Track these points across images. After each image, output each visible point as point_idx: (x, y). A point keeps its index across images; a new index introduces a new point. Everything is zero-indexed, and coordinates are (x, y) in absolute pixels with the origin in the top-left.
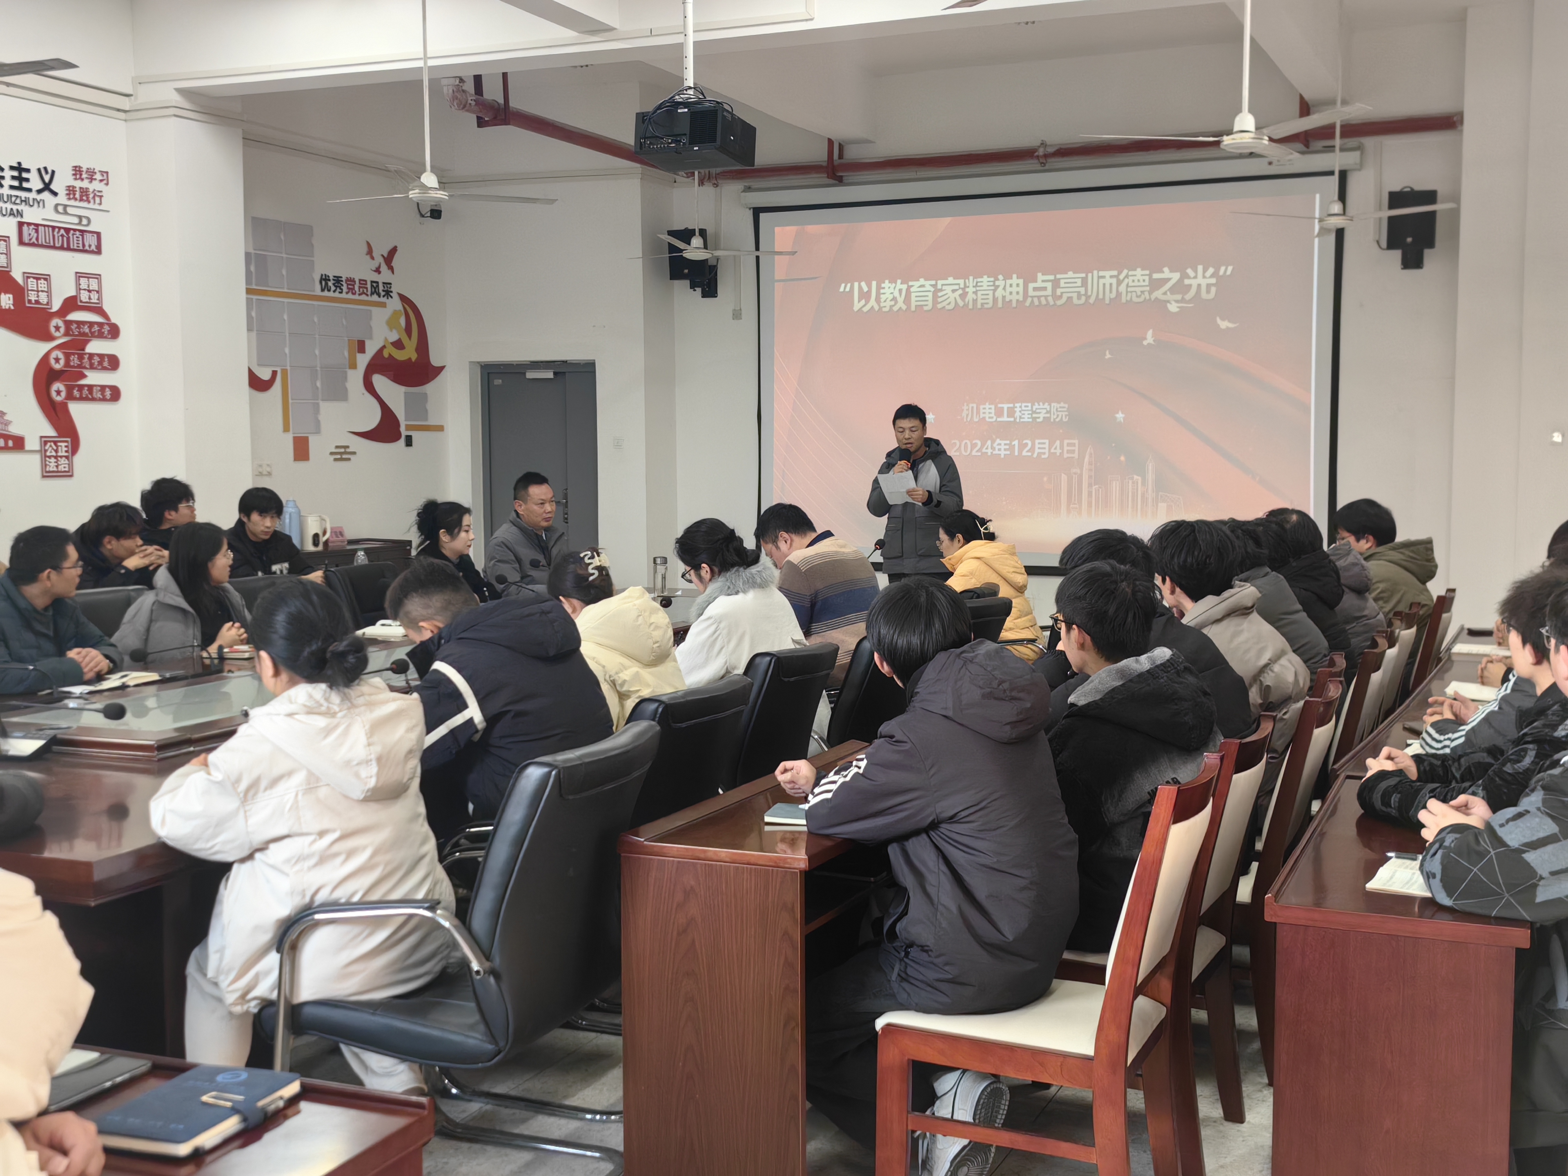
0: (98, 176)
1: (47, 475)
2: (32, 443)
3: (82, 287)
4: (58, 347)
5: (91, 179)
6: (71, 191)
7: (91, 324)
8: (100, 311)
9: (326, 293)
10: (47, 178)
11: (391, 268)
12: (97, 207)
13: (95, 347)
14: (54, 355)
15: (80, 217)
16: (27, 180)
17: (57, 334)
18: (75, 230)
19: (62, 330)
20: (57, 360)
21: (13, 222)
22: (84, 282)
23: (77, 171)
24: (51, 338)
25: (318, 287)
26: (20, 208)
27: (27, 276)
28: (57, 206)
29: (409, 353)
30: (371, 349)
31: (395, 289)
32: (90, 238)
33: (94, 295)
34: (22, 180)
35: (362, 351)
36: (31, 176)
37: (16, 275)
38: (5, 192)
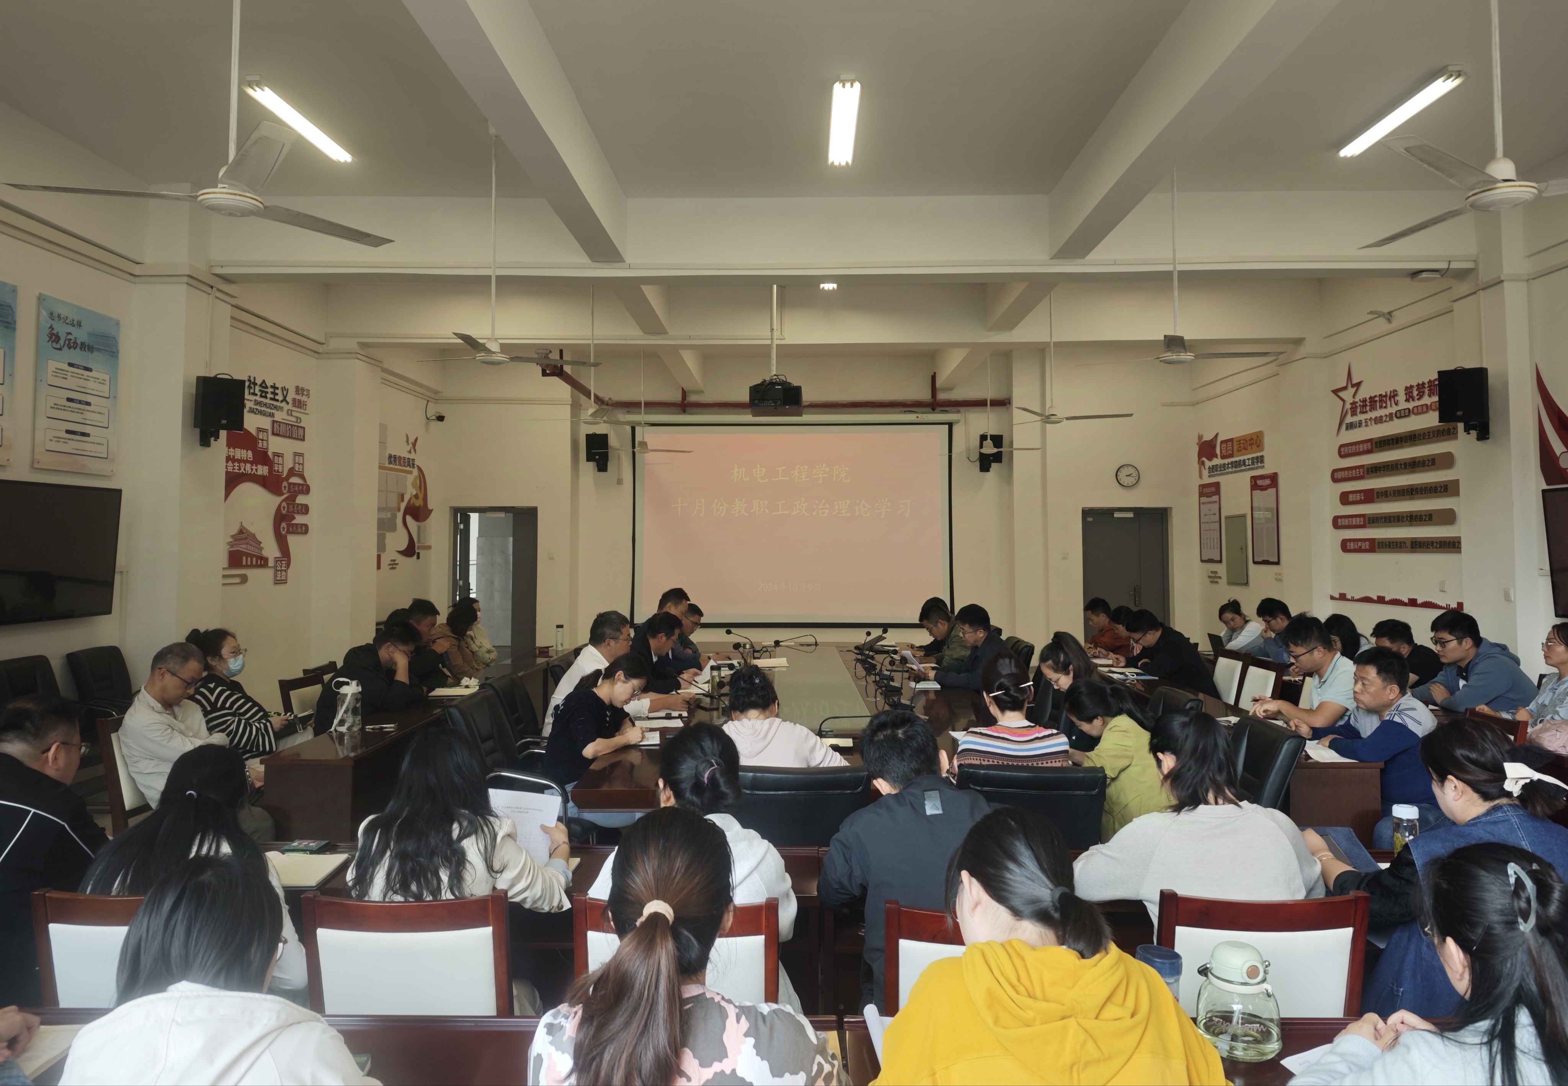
0: (305, 393)
1: (277, 582)
2: (272, 563)
3: (297, 461)
4: (284, 500)
5: (303, 394)
6: (294, 400)
7: (299, 485)
8: (302, 477)
9: (391, 466)
10: (285, 393)
11: (415, 450)
12: (303, 411)
13: (301, 499)
14: (282, 505)
15: (297, 418)
16: (277, 394)
17: (285, 491)
18: (295, 426)
19: (287, 489)
20: (284, 508)
21: (269, 420)
22: (297, 457)
23: (297, 388)
24: (282, 494)
25: (387, 462)
26: (272, 411)
27: (276, 454)
28: (288, 410)
29: (418, 503)
30: (407, 498)
31: (416, 463)
32: (301, 431)
33: (301, 467)
34: (275, 394)
35: (403, 500)
36: (279, 392)
37: (270, 454)
38: (268, 401)
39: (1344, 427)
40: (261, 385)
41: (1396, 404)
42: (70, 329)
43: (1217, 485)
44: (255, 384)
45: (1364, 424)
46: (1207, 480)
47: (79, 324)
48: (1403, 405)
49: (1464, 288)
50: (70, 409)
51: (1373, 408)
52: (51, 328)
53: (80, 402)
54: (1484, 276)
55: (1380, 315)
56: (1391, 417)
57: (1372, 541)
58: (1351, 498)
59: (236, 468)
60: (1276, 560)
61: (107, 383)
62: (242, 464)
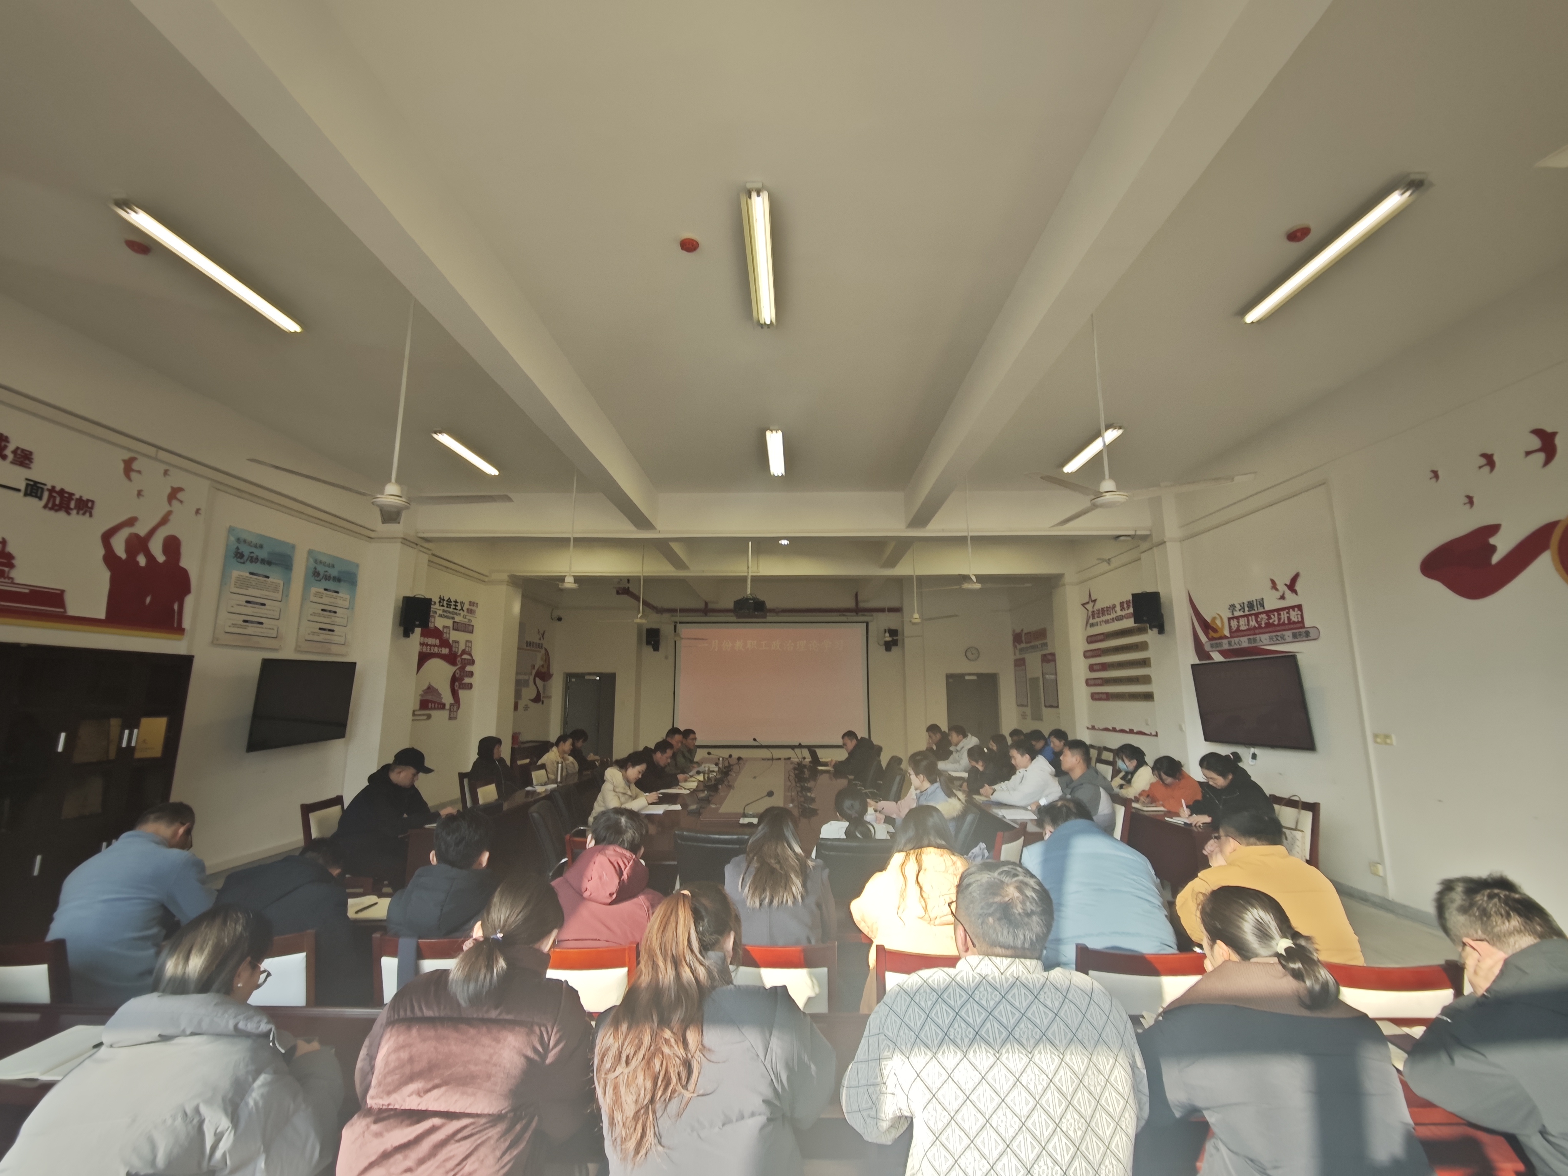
0: (475, 605)
1: (450, 718)
2: (447, 707)
3: (467, 646)
4: (458, 669)
5: (473, 606)
6: (468, 609)
7: (468, 659)
8: (470, 654)
9: (528, 648)
10: (462, 605)
11: (543, 638)
12: (473, 616)
13: (468, 668)
14: (457, 671)
15: (469, 620)
17: (458, 663)
18: (467, 624)
19: (460, 662)
20: (457, 673)
21: (451, 621)
22: (467, 643)
23: (470, 602)
24: (457, 665)
25: (524, 645)
26: (455, 616)
27: (454, 641)
28: (464, 615)
29: (544, 670)
30: (536, 667)
31: (544, 646)
32: (471, 628)
33: (470, 649)
34: (456, 606)
35: (534, 669)
36: (459, 605)
37: (451, 641)
38: (451, 610)
39: (1089, 625)
40: (447, 601)
41: (1116, 612)
42: (327, 569)
43: (1023, 660)
44: (444, 600)
45: (1099, 624)
46: (1018, 657)
47: (333, 566)
48: (1120, 613)
49: (1145, 545)
50: (323, 616)
51: (1103, 615)
52: (315, 568)
53: (330, 611)
54: (1156, 539)
55: (1103, 560)
56: (1113, 620)
57: (1107, 694)
58: (1095, 667)
59: (428, 650)
60: (1056, 705)
61: (349, 599)
62: (432, 648)
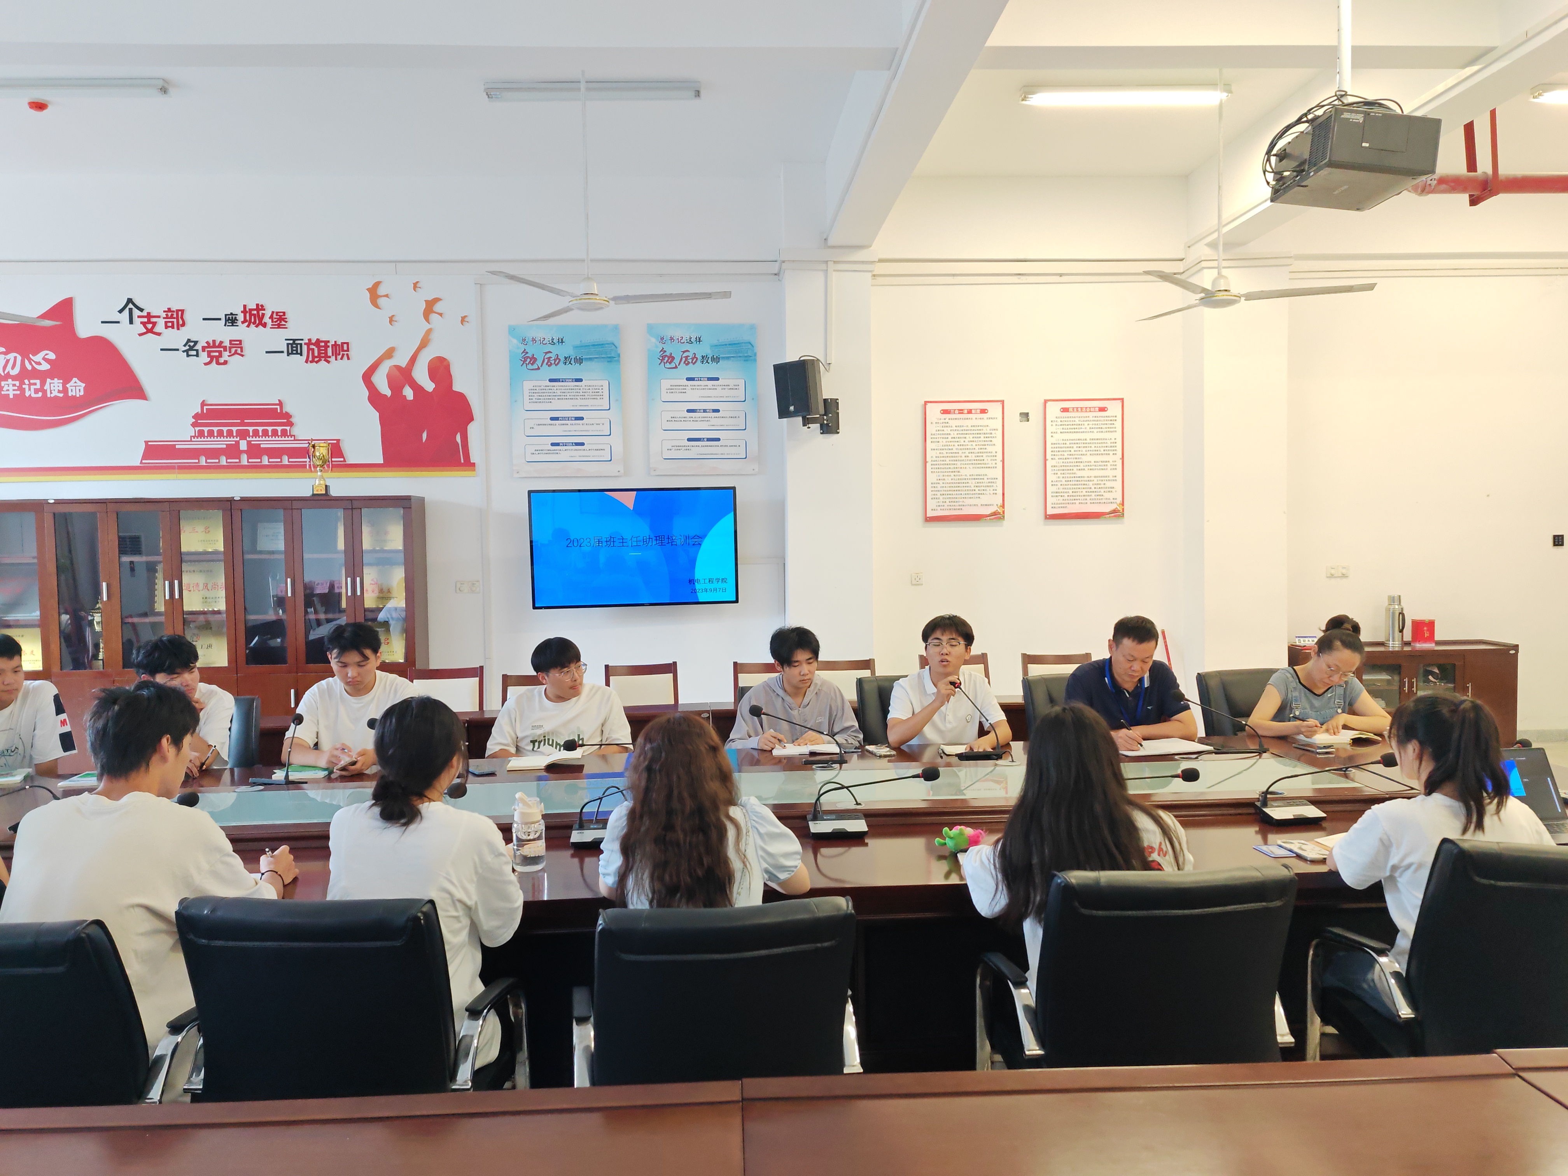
42: (687, 347)
47: (699, 340)
50: (692, 419)
52: (663, 350)
